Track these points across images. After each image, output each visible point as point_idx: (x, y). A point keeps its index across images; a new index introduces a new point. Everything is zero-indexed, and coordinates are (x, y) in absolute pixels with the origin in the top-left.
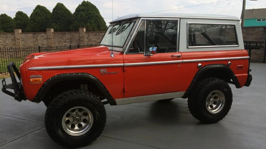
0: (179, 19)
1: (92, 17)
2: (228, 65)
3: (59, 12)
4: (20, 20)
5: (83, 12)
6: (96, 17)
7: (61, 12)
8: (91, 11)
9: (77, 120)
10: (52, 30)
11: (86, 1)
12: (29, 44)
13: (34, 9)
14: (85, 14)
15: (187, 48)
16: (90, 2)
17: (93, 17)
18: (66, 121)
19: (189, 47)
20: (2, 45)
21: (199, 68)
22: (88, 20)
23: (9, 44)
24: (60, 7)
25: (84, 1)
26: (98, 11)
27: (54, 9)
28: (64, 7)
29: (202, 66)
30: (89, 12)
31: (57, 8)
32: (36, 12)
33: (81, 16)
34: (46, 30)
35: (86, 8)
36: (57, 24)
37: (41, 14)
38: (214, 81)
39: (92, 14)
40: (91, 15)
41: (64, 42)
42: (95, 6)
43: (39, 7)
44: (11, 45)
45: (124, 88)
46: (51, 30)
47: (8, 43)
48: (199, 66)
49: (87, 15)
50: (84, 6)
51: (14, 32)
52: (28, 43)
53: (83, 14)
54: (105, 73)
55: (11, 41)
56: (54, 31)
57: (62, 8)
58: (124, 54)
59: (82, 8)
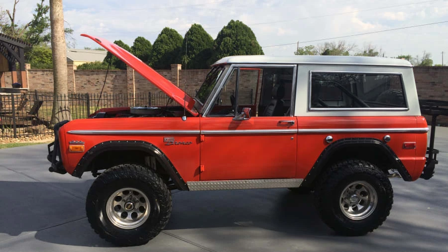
0: (296, 65)
1: (242, 45)
2: (384, 141)
3: (194, 38)
4: (140, 50)
5: (228, 38)
6: (249, 46)
7: (197, 37)
8: (241, 37)
9: (129, 206)
10: (179, 67)
11: (235, 20)
12: (145, 88)
13: (160, 33)
14: (231, 41)
15: (309, 110)
16: (241, 22)
17: (245, 45)
18: (114, 206)
19: (311, 109)
20: (108, 87)
21: (328, 143)
22: (236, 51)
23: (119, 86)
24: (196, 31)
25: (232, 21)
26: (253, 35)
27: (188, 34)
28: (203, 30)
29: (334, 141)
30: (239, 38)
31: (191, 32)
32: (162, 39)
33: (225, 45)
34: (170, 66)
35: (233, 31)
36: (189, 57)
37: (168, 41)
38: (356, 166)
39: (242, 42)
40: (240, 43)
41: (195, 85)
42: (250, 28)
43: (166, 31)
44: (121, 87)
45: (200, 167)
46: (177, 66)
47: (117, 85)
48: (328, 140)
49: (234, 43)
50: (231, 28)
51: (126, 69)
52: (144, 85)
53: (228, 41)
54: (172, 142)
55: (121, 82)
56: (182, 68)
57: (199, 32)
58: (203, 116)
59: (229, 31)
